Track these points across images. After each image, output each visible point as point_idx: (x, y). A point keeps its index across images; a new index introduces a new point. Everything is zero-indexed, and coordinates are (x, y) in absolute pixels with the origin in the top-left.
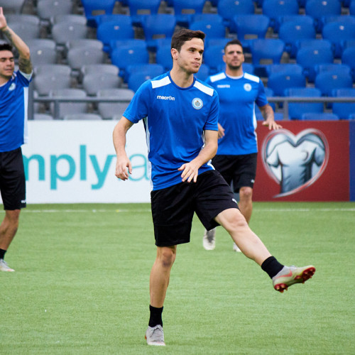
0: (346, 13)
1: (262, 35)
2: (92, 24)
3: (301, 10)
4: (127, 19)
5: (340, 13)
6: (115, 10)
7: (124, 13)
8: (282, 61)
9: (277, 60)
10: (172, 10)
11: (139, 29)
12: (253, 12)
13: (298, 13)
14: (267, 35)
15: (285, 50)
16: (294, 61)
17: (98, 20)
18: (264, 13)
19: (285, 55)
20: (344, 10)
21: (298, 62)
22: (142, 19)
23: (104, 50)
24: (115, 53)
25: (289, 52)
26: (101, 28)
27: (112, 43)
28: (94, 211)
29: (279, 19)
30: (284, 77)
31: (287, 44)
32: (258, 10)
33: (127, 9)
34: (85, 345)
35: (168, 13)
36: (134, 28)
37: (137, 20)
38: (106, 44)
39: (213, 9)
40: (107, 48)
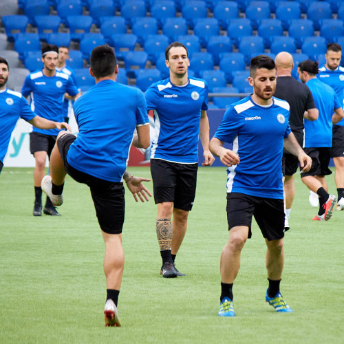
0: (191, 34)
1: (132, 48)
2: (11, 40)
3: (160, 31)
4: (36, 36)
5: (187, 33)
6: (28, 30)
7: (34, 32)
8: (146, 67)
9: (142, 66)
10: (68, 30)
11: (44, 44)
12: (126, 32)
13: (157, 33)
14: (136, 49)
15: (148, 59)
16: (154, 67)
17: (15, 36)
18: (133, 33)
19: (149, 63)
20: (190, 31)
21: (158, 68)
22: (47, 37)
23: (20, 59)
24: (27, 61)
25: (151, 61)
26: (17, 43)
27: (25, 53)
28: (11, 172)
29: (144, 37)
30: (148, 78)
31: (150, 55)
32: (129, 31)
33: (36, 30)
34: (4, 268)
35: (66, 32)
36: (41, 43)
37: (43, 37)
38: (21, 54)
39: (98, 30)
40: (22, 57)
